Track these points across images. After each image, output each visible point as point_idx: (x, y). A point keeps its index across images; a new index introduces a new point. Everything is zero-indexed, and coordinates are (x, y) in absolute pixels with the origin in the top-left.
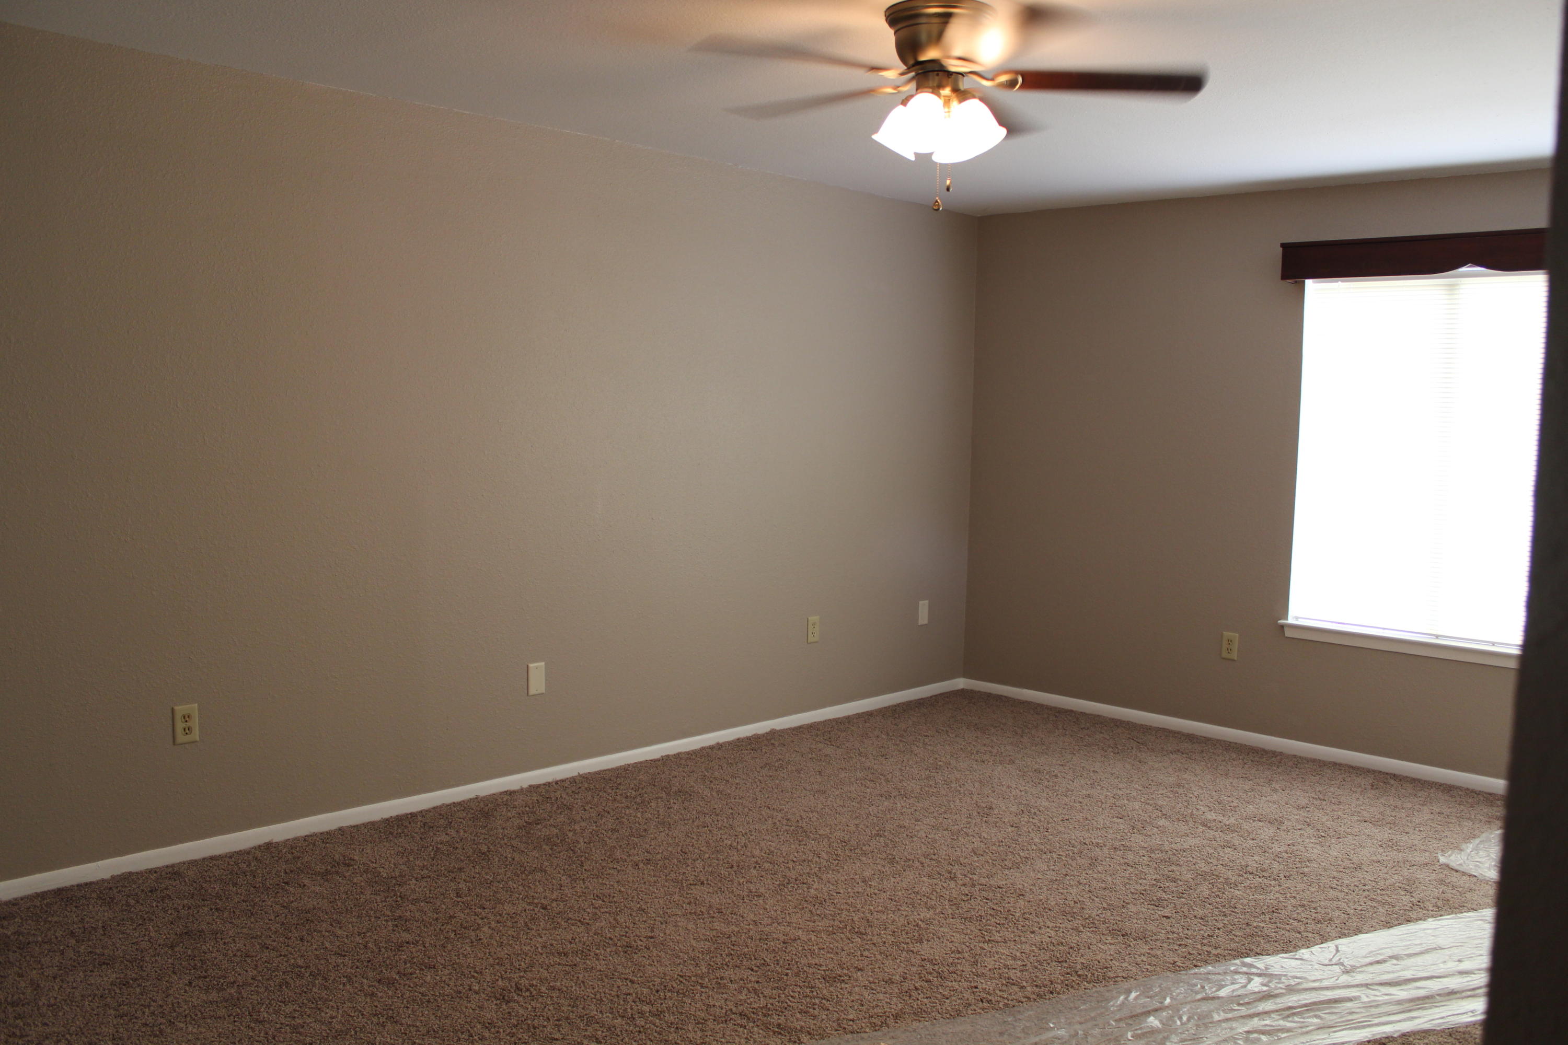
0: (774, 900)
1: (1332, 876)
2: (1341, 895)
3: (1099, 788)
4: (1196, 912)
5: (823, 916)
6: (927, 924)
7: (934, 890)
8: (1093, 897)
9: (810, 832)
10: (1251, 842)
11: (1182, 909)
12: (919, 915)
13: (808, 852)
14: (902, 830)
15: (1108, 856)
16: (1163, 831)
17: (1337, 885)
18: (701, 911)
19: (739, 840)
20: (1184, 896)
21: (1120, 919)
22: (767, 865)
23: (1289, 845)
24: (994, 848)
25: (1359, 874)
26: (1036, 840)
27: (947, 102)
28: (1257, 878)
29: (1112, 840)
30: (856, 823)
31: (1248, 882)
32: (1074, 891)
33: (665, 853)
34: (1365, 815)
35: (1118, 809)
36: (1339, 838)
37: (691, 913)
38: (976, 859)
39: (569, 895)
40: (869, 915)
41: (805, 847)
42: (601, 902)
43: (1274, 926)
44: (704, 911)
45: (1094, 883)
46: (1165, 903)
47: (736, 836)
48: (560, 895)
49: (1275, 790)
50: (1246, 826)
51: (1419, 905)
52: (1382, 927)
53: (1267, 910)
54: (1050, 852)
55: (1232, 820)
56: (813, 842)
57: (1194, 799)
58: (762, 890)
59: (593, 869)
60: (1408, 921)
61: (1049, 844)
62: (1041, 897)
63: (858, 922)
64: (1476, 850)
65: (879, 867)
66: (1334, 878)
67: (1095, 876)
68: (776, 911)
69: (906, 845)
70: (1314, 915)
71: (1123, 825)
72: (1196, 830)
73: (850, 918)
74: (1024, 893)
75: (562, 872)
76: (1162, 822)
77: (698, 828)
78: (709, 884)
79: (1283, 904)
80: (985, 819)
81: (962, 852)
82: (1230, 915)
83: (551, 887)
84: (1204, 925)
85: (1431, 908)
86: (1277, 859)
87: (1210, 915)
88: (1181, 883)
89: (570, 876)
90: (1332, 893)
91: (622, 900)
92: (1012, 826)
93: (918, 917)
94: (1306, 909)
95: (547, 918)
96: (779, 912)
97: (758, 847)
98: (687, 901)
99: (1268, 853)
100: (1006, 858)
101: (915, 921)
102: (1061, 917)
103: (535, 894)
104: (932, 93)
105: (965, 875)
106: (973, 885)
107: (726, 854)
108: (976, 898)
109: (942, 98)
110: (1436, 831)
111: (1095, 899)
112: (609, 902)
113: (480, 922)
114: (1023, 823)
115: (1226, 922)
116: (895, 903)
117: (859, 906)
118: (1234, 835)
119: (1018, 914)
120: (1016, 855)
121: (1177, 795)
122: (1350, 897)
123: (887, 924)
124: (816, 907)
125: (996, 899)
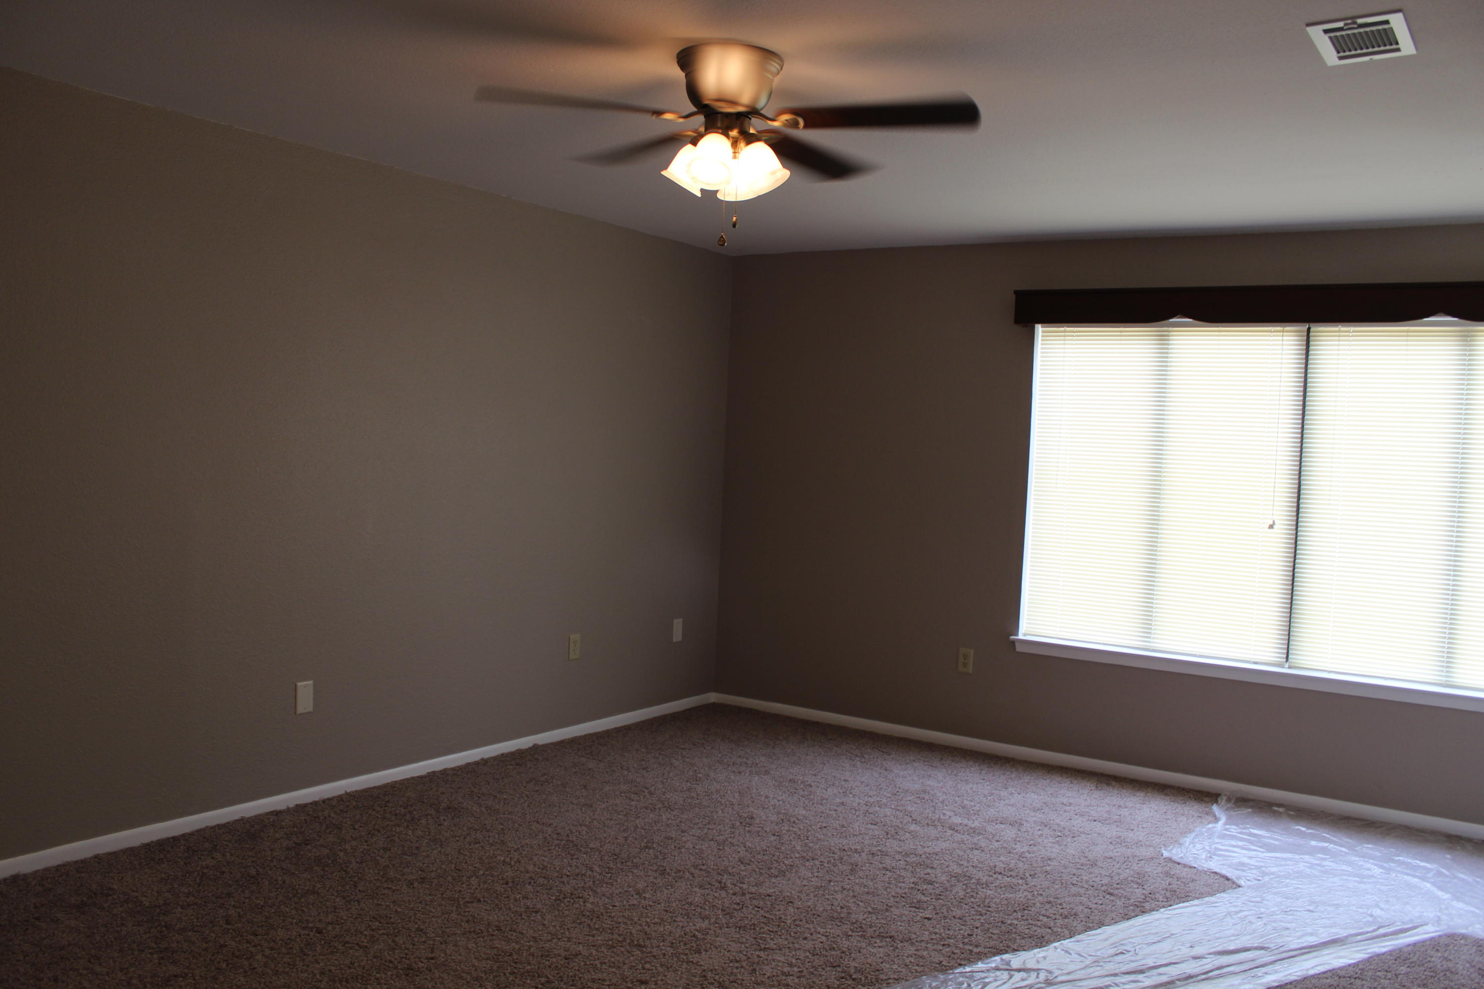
0: (552, 915)
1: (1072, 873)
2: (1082, 891)
3: (851, 796)
4: (954, 912)
5: (601, 930)
6: (703, 934)
7: (706, 900)
8: (858, 902)
9: (581, 846)
10: (996, 844)
11: (942, 911)
12: (694, 925)
13: (581, 866)
14: (670, 841)
15: (867, 861)
16: (914, 835)
17: (1077, 881)
18: (480, 929)
19: (512, 856)
20: (942, 897)
21: (885, 922)
22: (541, 880)
23: (1030, 845)
24: (759, 857)
25: (1096, 870)
26: (798, 848)
27: (735, 144)
28: (1006, 878)
29: (869, 846)
30: (625, 836)
31: (998, 882)
32: (839, 896)
33: (439, 871)
34: (1095, 815)
35: (872, 816)
36: (1073, 837)
37: (470, 932)
38: (743, 868)
39: (345, 918)
40: (646, 927)
41: (578, 861)
42: (377, 924)
43: (1026, 923)
44: (483, 929)
45: (857, 888)
46: (925, 905)
47: (508, 851)
48: (335, 917)
49: (1012, 794)
50: (990, 829)
51: (1150, 896)
52: (1121, 919)
53: (1018, 908)
54: (813, 860)
55: (976, 824)
56: (585, 856)
57: (940, 805)
58: (539, 906)
59: (367, 890)
60: (1143, 912)
61: (810, 851)
62: (809, 904)
63: (637, 934)
64: (1193, 843)
65: (651, 879)
66: (1074, 875)
67: (857, 881)
68: (555, 926)
69: (675, 856)
70: (1060, 911)
71: (877, 831)
72: (945, 834)
73: (629, 930)
74: (793, 901)
75: (335, 894)
76: (913, 827)
77: (470, 845)
78: (485, 901)
79: (1032, 901)
80: (747, 829)
81: (729, 862)
82: (986, 914)
83: (325, 910)
84: (963, 925)
85: (1161, 899)
86: (1022, 859)
87: (967, 915)
88: (937, 885)
89: (344, 898)
90: (1074, 890)
91: (399, 921)
92: (774, 835)
93: (694, 927)
94: (1053, 906)
95: (323, 942)
96: (558, 928)
97: (531, 862)
98: (465, 919)
99: (1012, 853)
100: (772, 866)
101: (691, 932)
102: (830, 922)
103: (309, 918)
104: (722, 134)
105: (735, 885)
106: (744, 894)
107: (500, 870)
108: (747, 907)
109: (731, 139)
110: (1157, 827)
111: (861, 904)
112: (387, 924)
113: (253, 949)
114: (784, 832)
115: (983, 921)
116: (670, 915)
117: (636, 919)
118: (980, 837)
119: (789, 922)
120: (781, 864)
121: (923, 801)
122: (1091, 892)
123: (665, 936)
124: (594, 921)
125: (767, 907)
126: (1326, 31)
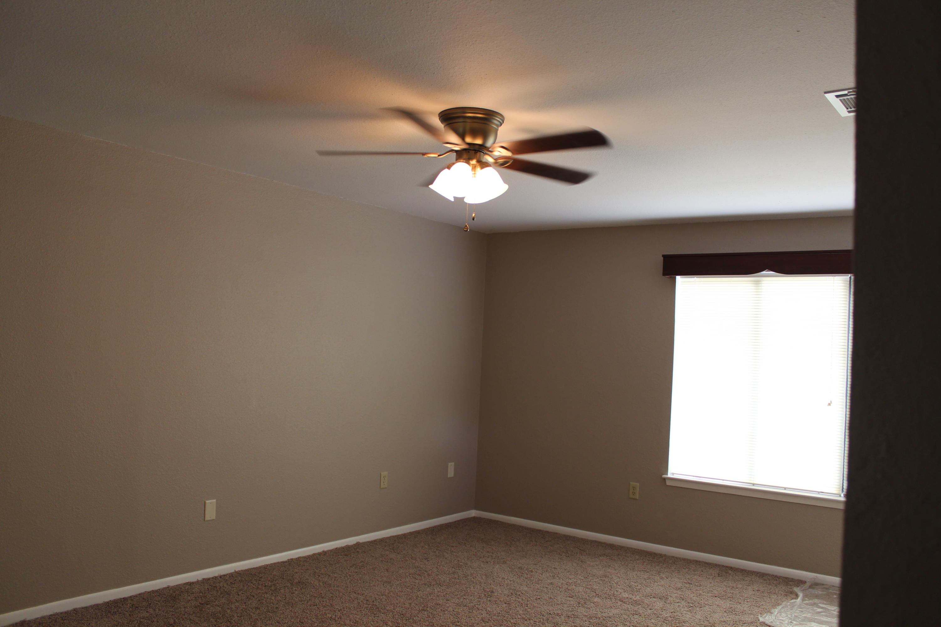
3: (558, 578)
9: (381, 609)
10: (649, 611)
13: (380, 622)
14: (438, 606)
15: (564, 621)
16: (597, 605)
19: (336, 614)
23: (672, 612)
24: (495, 617)
26: (521, 612)
27: (474, 168)
29: (566, 611)
30: (410, 602)
33: (289, 623)
34: (715, 593)
35: (570, 591)
36: (701, 607)
41: (378, 618)
47: (335, 611)
49: (662, 578)
50: (646, 601)
54: (529, 620)
55: (638, 597)
56: (383, 615)
57: (615, 585)
61: (528, 614)
64: (780, 613)
69: (441, 616)
71: (573, 602)
72: (616, 604)
76: (596, 600)
77: (311, 607)
80: (489, 599)
86: (666, 622)
92: (506, 603)
99: (660, 618)
100: (502, 624)
104: (466, 162)
107: (328, 623)
109: (471, 166)
110: (757, 601)
114: (512, 601)
118: (639, 607)
121: (604, 582)
126: (837, 96)
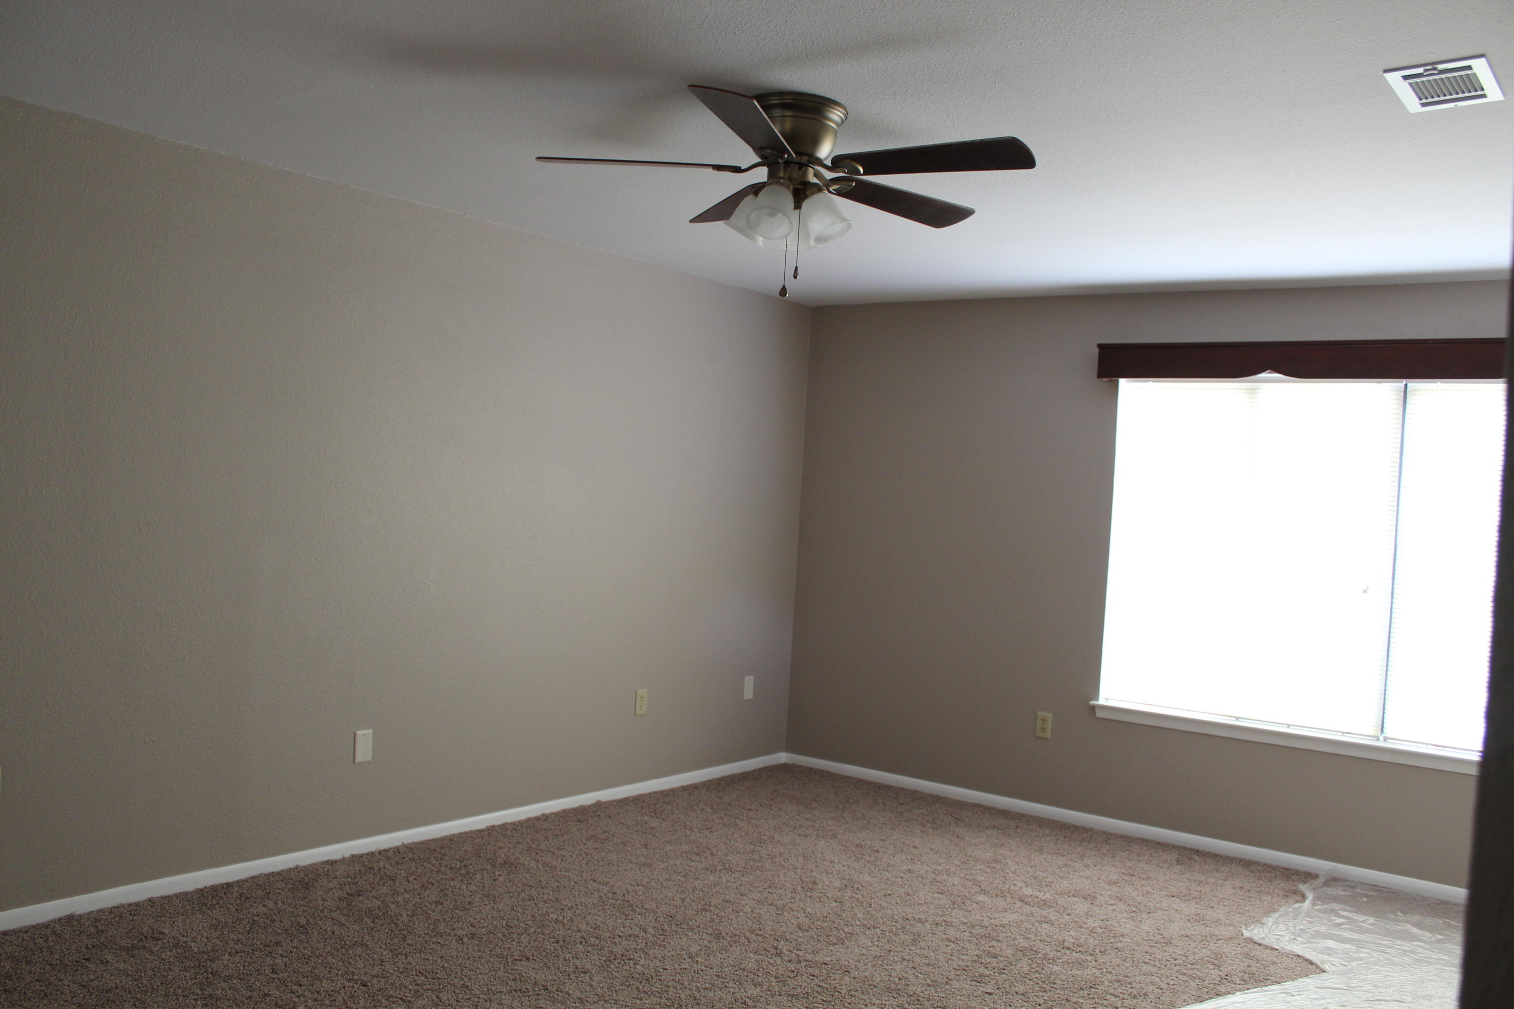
0: (601, 976)
1: (1144, 951)
2: (1154, 970)
3: (919, 863)
4: (1017, 988)
5: (650, 993)
6: (754, 1002)
7: (760, 966)
8: (917, 974)
9: (637, 906)
10: (1067, 917)
11: (1004, 986)
12: (746, 992)
13: (635, 927)
14: (728, 904)
15: (930, 931)
16: (982, 906)
17: (1150, 959)
18: (526, 988)
19: (565, 914)
20: (1006, 971)
21: (944, 996)
22: (593, 940)
23: (1103, 920)
24: (819, 923)
25: (1170, 949)
26: (860, 915)
28: (1074, 954)
29: (933, 915)
30: (682, 897)
31: (1066, 957)
32: (898, 967)
33: (490, 927)
34: (1173, 890)
35: (939, 884)
36: (1149, 913)
37: (516, 990)
38: (801, 934)
39: (391, 971)
40: (696, 992)
41: (632, 922)
42: (423, 978)
43: (1092, 1001)
44: (529, 988)
45: (917, 959)
46: (987, 979)
47: (562, 909)
48: (381, 970)
49: (1086, 866)
50: (1061, 901)
51: (1226, 978)
52: (1194, 1001)
53: (1085, 986)
54: (874, 928)
55: (1048, 896)
56: (639, 916)
57: (1011, 875)
58: (588, 966)
59: (416, 944)
60: (1218, 995)
61: (872, 919)
62: (866, 974)
63: (686, 999)
65: (706, 943)
66: (1147, 952)
67: (918, 952)
68: (602, 988)
69: (732, 920)
70: (1130, 990)
71: (944, 901)
72: (1014, 905)
73: (678, 995)
74: (850, 970)
75: (384, 946)
76: (981, 898)
77: (524, 902)
78: (534, 960)
79: (1100, 979)
80: (809, 894)
81: (787, 928)
82: (1050, 991)
83: (372, 962)
84: (1025, 1001)
85: (1238, 982)
87: (1030, 991)
88: (1001, 959)
89: (392, 951)
90: (1146, 969)
91: (446, 976)
92: (836, 901)
93: (745, 994)
94: (1122, 984)
95: (367, 995)
96: (605, 990)
97: (584, 921)
98: (512, 977)
99: (1083, 928)
100: (831, 933)
101: (742, 998)
102: (886, 994)
103: (355, 970)
104: (782, 186)
105: (791, 951)
106: (799, 962)
107: (552, 929)
108: (802, 975)
110: (1239, 905)
111: (920, 975)
112: (432, 979)
113: (296, 1000)
114: (847, 898)
115: (1046, 998)
116: (722, 980)
117: (686, 983)
118: (1050, 910)
119: (844, 992)
120: (841, 931)
121: (994, 870)
122: (1163, 971)
123: (714, 1002)
124: (643, 984)
125: (822, 976)
126: (1405, 78)
